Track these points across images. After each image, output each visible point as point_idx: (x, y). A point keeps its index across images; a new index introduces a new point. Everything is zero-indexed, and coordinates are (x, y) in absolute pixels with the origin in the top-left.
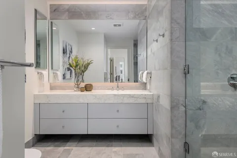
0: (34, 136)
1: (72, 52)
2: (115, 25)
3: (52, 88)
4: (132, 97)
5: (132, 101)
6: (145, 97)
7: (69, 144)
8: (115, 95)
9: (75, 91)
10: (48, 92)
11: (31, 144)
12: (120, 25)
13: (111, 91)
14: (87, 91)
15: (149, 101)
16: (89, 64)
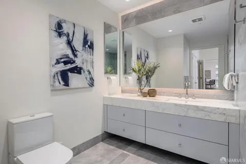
0: (103, 132)
1: (148, 58)
2: (194, 21)
3: (123, 92)
4: (202, 110)
5: (200, 115)
6: (224, 112)
7: (129, 148)
8: (176, 105)
9: (139, 96)
10: (119, 96)
11: (101, 139)
12: (200, 19)
13: (177, 98)
14: (150, 96)
15: (232, 120)
16: (155, 68)
